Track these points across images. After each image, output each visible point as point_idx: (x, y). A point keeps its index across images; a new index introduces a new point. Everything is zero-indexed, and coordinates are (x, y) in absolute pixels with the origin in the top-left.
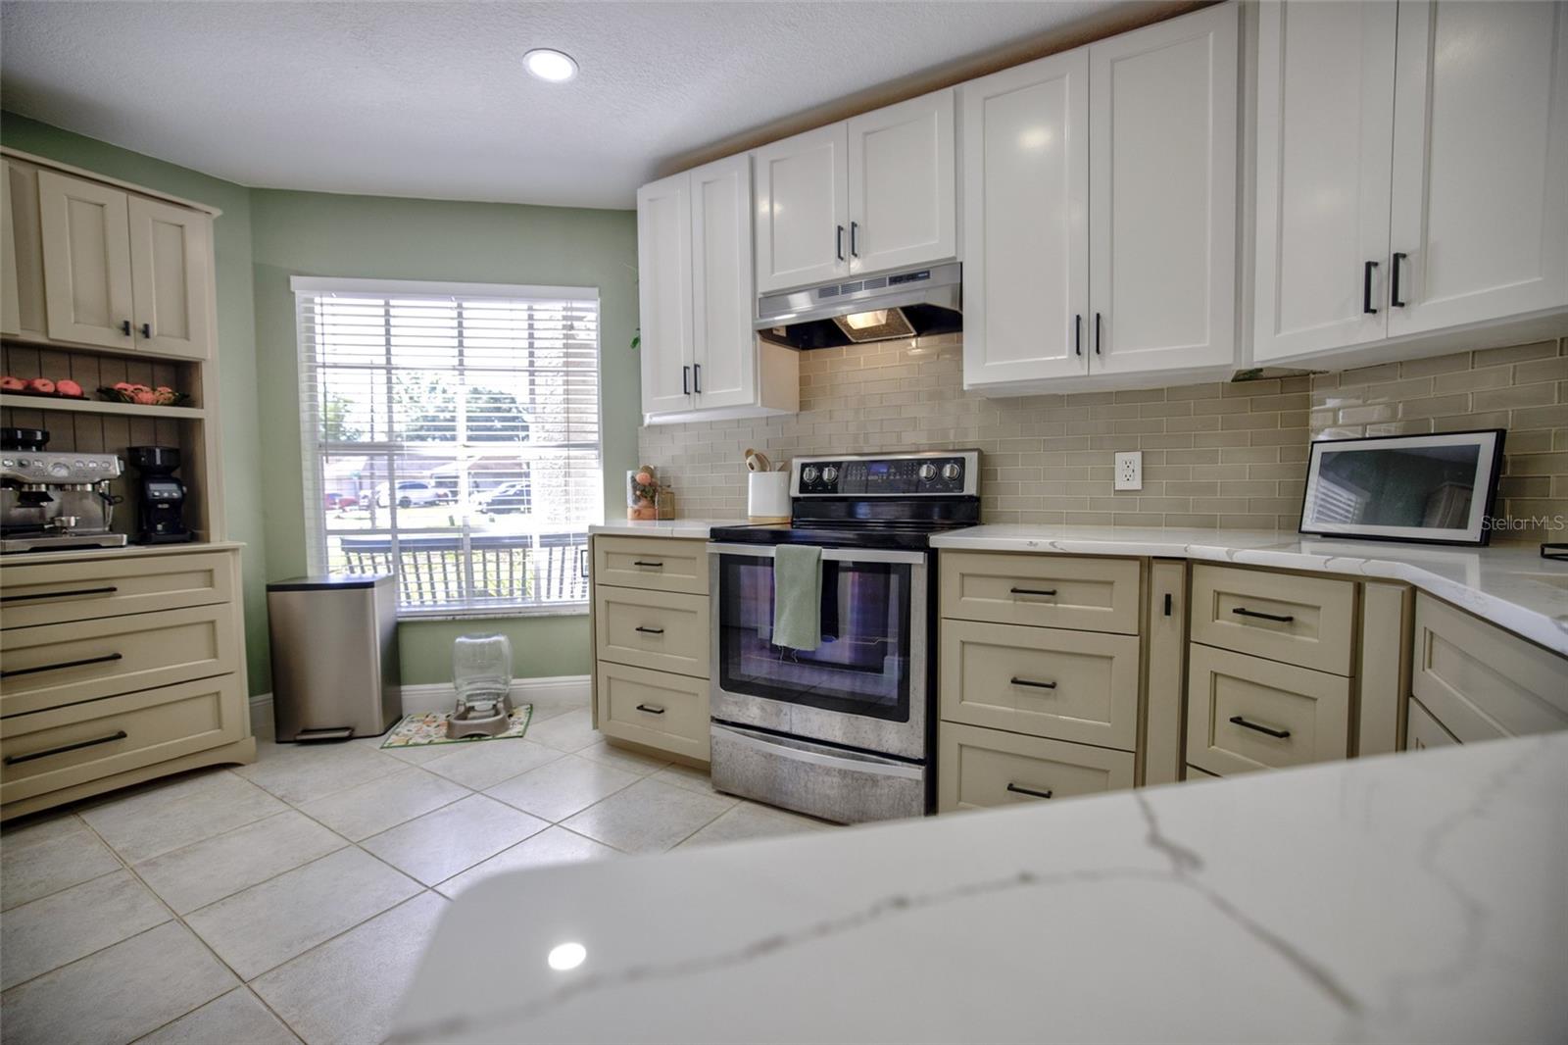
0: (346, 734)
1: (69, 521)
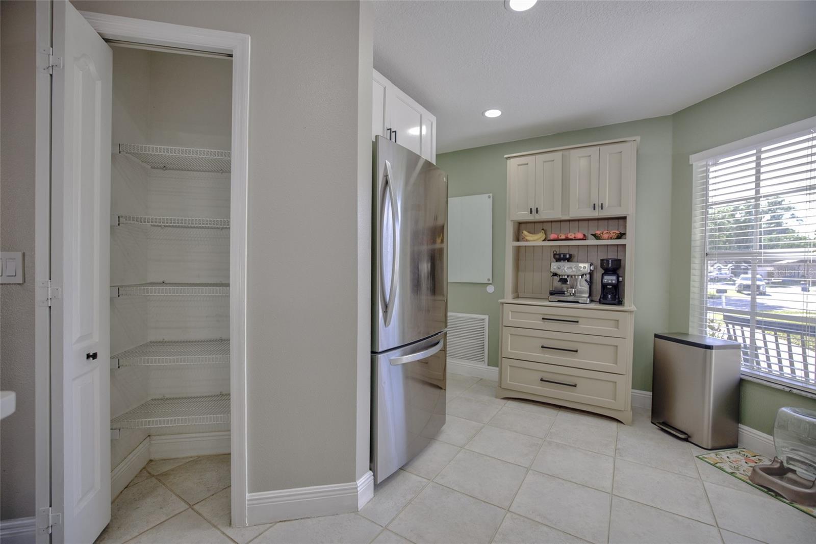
0: (682, 436)
1: (572, 291)
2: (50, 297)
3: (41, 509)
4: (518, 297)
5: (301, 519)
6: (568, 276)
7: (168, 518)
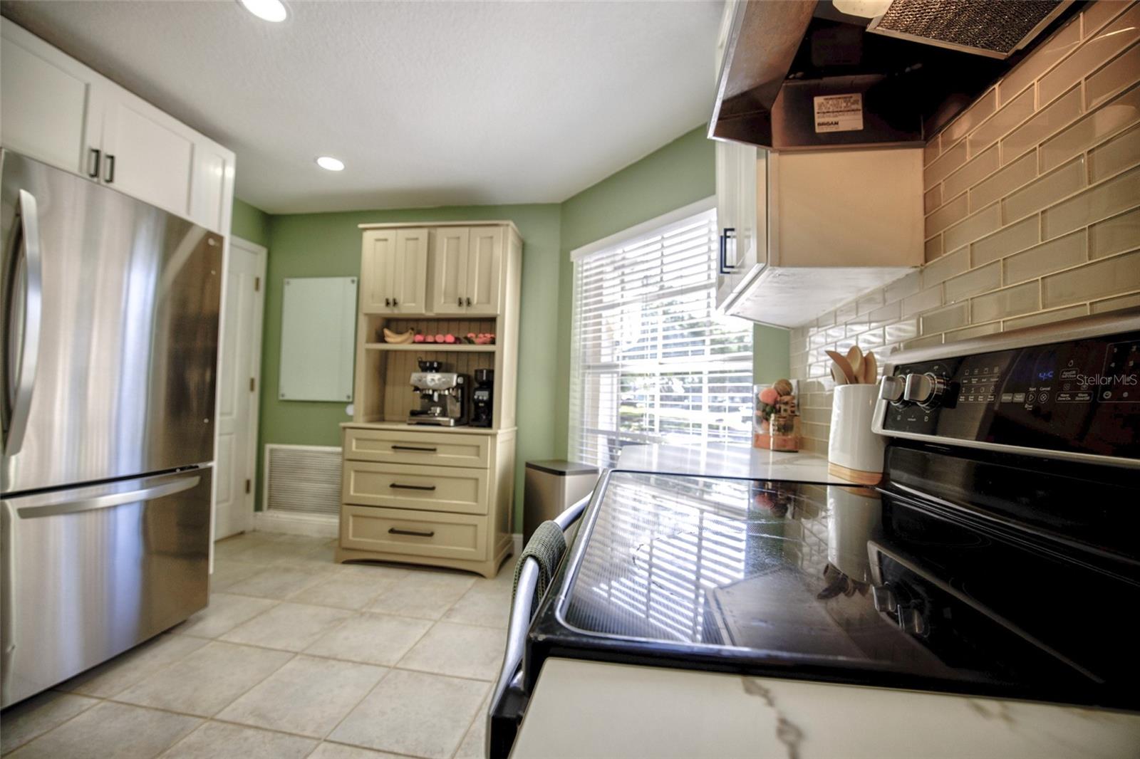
1: (436, 410)
4: (382, 420)
6: (434, 391)
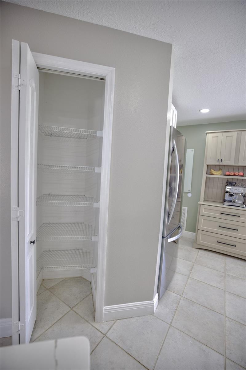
1: (236, 201)
2: (18, 216)
3: (15, 322)
4: (205, 201)
5: (128, 318)
6: (234, 193)
7: (63, 316)
